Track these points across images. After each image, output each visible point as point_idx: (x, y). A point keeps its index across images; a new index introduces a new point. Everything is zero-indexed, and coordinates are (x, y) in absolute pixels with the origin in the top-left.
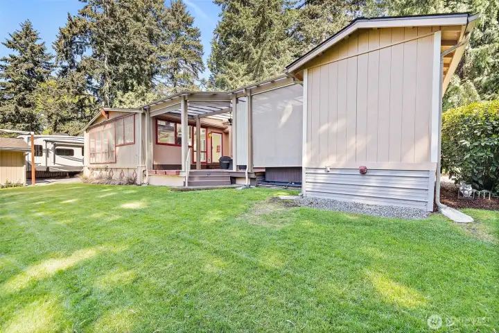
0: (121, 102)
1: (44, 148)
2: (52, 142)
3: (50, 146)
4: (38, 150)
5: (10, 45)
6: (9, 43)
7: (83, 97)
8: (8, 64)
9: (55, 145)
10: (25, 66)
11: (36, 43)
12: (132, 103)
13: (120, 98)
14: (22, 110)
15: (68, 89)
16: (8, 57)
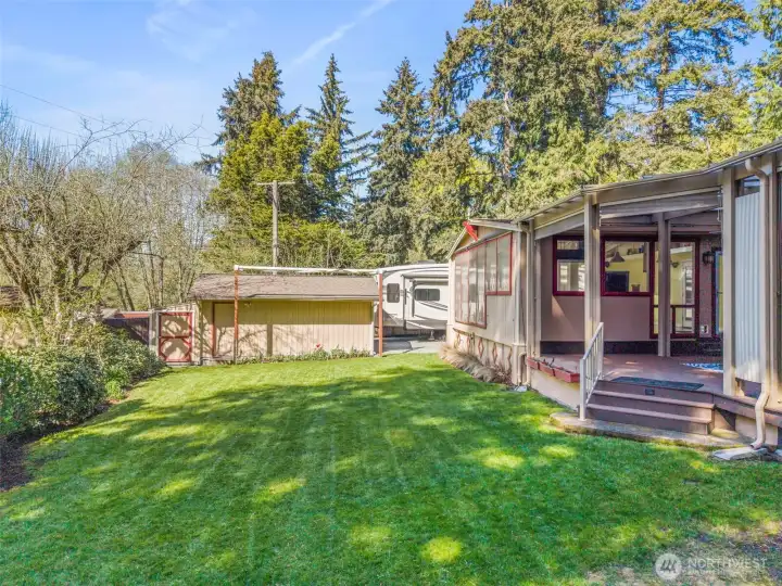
0: (532, 173)
1: (401, 288)
2: (410, 278)
3: (409, 285)
4: (393, 293)
5: (384, 109)
6: (383, 106)
7: (467, 179)
8: (382, 141)
9: (415, 284)
10: (399, 136)
11: (414, 93)
12: (555, 172)
13: (530, 166)
14: (396, 211)
15: (444, 171)
16: (382, 130)
